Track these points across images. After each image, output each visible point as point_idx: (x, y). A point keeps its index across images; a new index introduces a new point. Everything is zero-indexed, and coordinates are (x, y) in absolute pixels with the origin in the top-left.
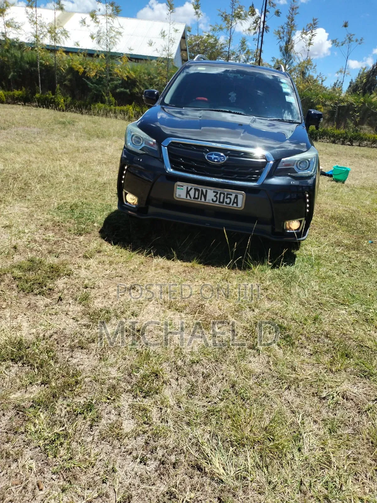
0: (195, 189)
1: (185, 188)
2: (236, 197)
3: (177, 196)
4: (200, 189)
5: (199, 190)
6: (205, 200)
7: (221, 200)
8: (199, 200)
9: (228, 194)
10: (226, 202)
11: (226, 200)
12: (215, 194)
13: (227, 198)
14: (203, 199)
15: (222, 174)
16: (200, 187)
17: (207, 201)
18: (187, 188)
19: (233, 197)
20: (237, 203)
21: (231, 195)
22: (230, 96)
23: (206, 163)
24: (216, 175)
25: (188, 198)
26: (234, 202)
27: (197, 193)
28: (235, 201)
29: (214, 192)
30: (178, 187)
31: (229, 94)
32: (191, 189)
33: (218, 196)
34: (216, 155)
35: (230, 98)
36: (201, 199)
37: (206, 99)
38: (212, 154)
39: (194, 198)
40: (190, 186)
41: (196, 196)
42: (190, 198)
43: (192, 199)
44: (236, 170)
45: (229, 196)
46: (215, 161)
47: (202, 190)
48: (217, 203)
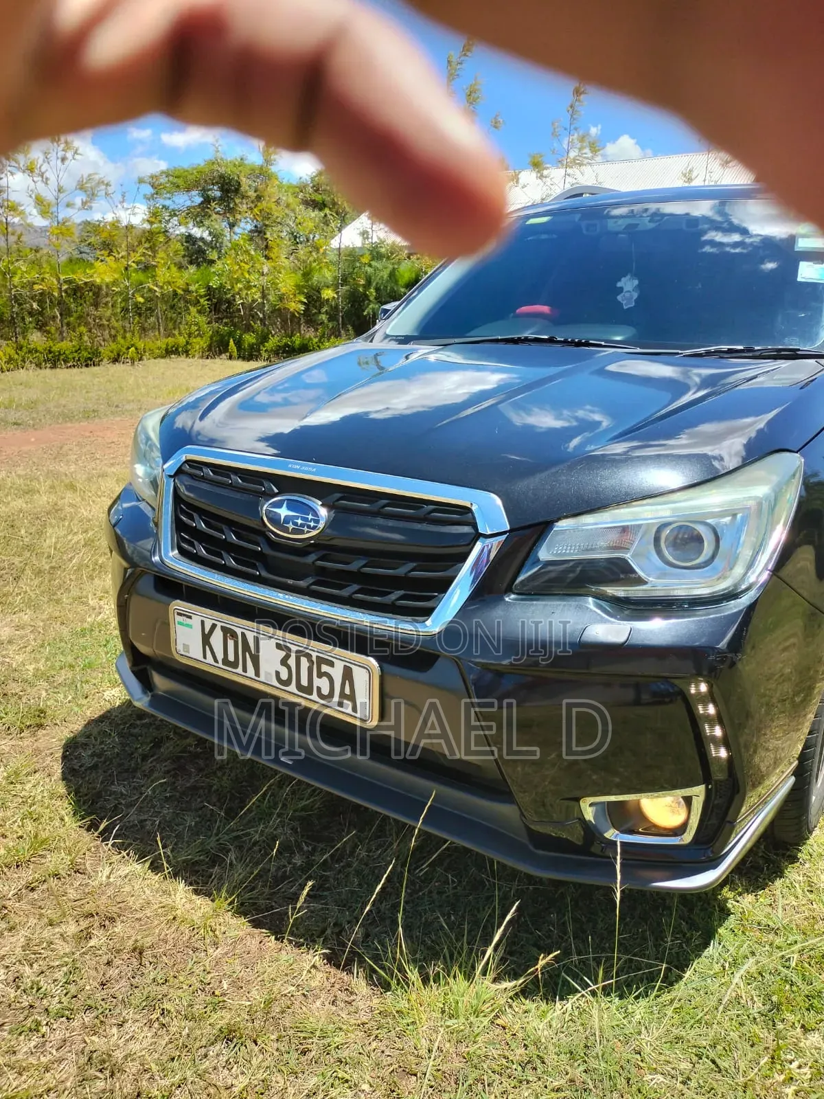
0: (222, 628)
1: (196, 621)
2: (348, 674)
3: (180, 648)
4: (239, 631)
5: (234, 635)
6: (257, 674)
7: (304, 682)
8: (240, 670)
9: (321, 661)
10: (319, 689)
11: (317, 682)
12: (283, 654)
13: (320, 675)
14: (251, 672)
15: (310, 580)
16: (239, 625)
17: (262, 678)
18: (203, 622)
19: (337, 672)
20: (352, 698)
21: (331, 664)
22: (621, 290)
23: (262, 533)
24: (290, 582)
25: (210, 659)
26: (342, 695)
27: (231, 643)
28: (347, 691)
29: (279, 646)
30: (178, 618)
31: (619, 285)
32: (214, 626)
33: (292, 662)
34: (292, 505)
35: (619, 298)
36: (245, 670)
37: (545, 309)
38: (279, 505)
39: (226, 661)
40: (210, 616)
41: (231, 658)
42: (216, 661)
43: (220, 665)
44: (356, 565)
45: (325, 668)
46: (286, 530)
47: (243, 635)
48: (293, 688)
